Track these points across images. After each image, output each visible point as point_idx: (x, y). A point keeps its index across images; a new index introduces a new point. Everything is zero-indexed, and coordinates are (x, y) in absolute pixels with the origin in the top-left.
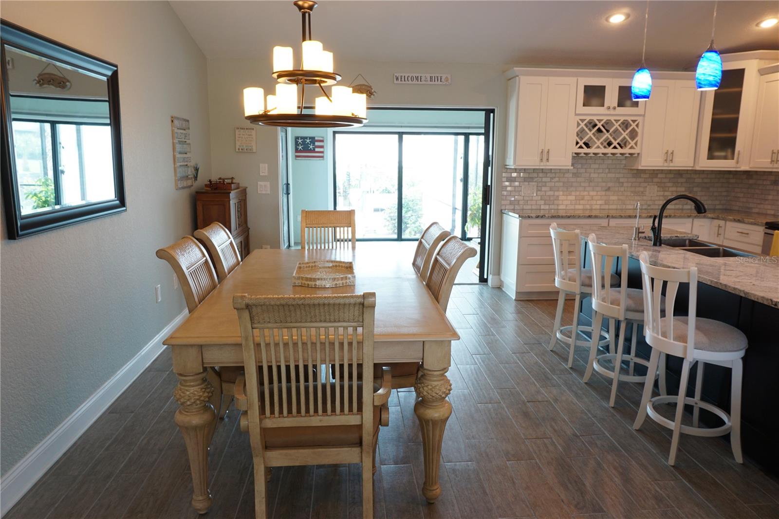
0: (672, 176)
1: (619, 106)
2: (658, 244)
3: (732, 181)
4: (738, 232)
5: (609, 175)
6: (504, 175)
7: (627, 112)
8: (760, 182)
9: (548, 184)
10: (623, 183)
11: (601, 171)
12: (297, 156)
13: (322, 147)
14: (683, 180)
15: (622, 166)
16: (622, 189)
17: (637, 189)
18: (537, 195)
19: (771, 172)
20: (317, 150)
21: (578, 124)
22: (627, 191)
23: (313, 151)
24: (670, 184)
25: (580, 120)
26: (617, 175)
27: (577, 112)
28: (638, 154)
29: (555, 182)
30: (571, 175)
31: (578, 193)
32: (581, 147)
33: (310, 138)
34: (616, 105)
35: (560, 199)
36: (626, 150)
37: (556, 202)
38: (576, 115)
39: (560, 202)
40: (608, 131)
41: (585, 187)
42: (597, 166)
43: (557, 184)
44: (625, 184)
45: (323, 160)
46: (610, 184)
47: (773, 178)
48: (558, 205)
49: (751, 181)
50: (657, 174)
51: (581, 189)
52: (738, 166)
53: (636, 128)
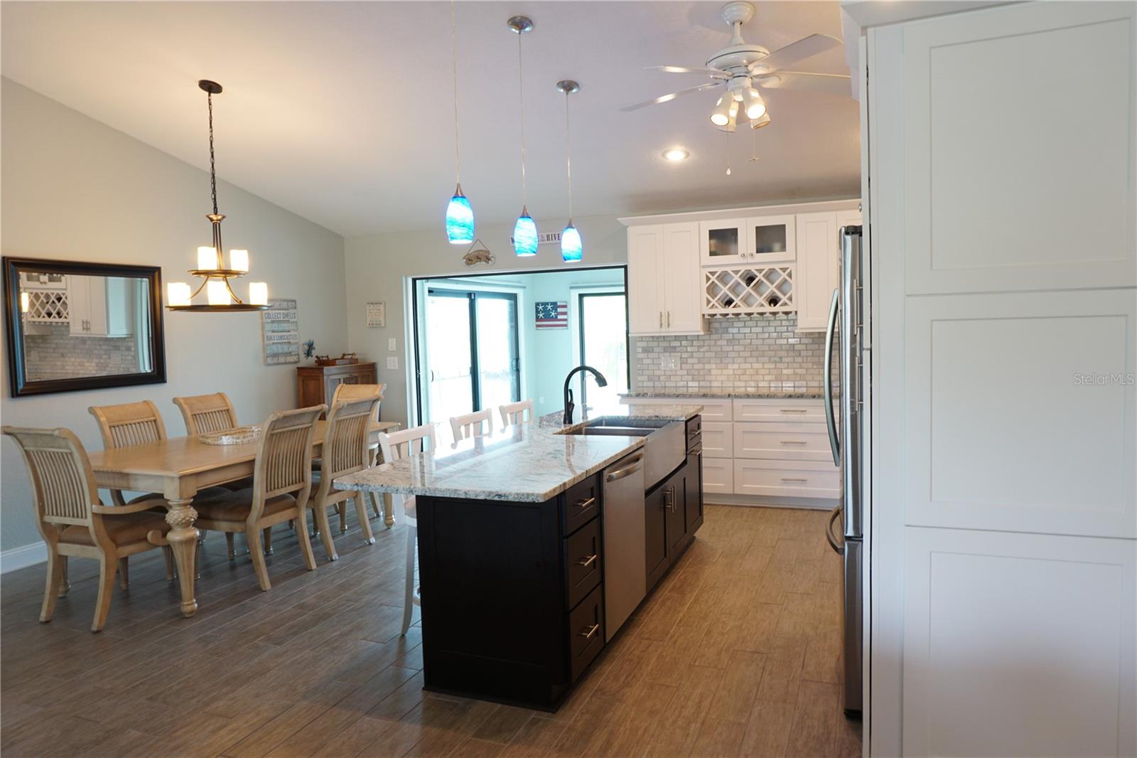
1: (758, 251)
5: (778, 341)
6: (639, 344)
7: (771, 259)
9: (695, 355)
10: (800, 351)
11: (766, 336)
12: (538, 326)
13: (565, 313)
16: (799, 359)
18: (681, 368)
20: (559, 317)
21: (708, 279)
22: (807, 362)
23: (556, 319)
25: (710, 272)
27: (704, 264)
28: (797, 312)
29: (704, 352)
31: (736, 366)
33: (552, 303)
34: (754, 251)
35: (712, 373)
36: (779, 308)
37: (707, 378)
38: (703, 267)
39: (714, 378)
41: (745, 357)
43: (707, 355)
45: (567, 329)
48: (710, 381)
51: (739, 360)
53: (787, 278)
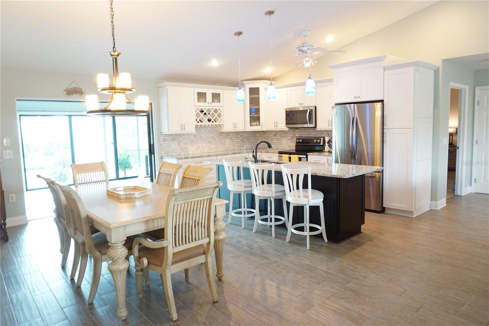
0: (235, 134)
1: (213, 102)
2: (256, 162)
3: (257, 135)
4: (268, 157)
5: (210, 135)
6: (161, 138)
7: (216, 105)
8: (269, 135)
9: (183, 141)
10: (216, 139)
11: (206, 133)
14: (240, 136)
15: (214, 131)
16: (216, 142)
17: (222, 141)
18: (178, 147)
19: (273, 131)
21: (196, 111)
22: (218, 143)
24: (235, 138)
25: (197, 109)
26: (213, 135)
27: (195, 105)
28: (222, 125)
29: (186, 140)
30: (193, 136)
31: (197, 145)
32: (198, 122)
34: (211, 102)
35: (189, 148)
36: (217, 123)
37: (187, 150)
38: (195, 106)
39: (189, 150)
40: (209, 114)
41: (200, 142)
42: (203, 131)
44: (217, 140)
46: (210, 140)
47: (274, 133)
48: (188, 152)
49: (266, 135)
50: (229, 134)
51: (198, 143)
52: (262, 128)
53: (220, 112)
